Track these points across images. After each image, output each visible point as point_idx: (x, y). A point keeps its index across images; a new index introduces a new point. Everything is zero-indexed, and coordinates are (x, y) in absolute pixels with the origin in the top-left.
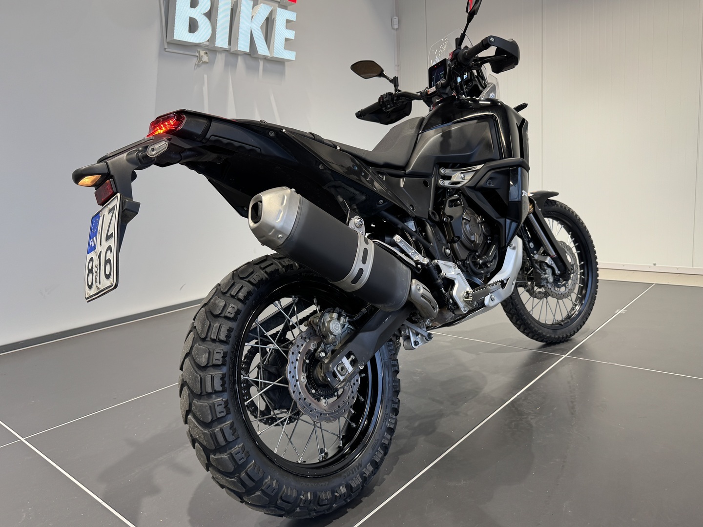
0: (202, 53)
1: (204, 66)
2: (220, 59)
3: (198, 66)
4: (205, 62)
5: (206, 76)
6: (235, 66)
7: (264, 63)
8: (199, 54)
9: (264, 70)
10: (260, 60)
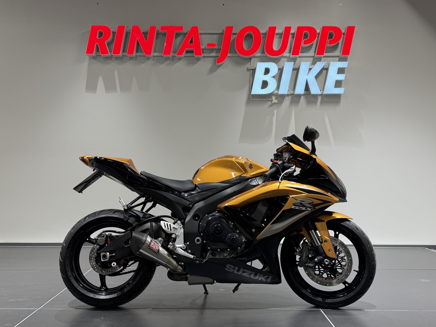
0: (274, 98)
1: (274, 106)
2: (287, 100)
3: (271, 106)
4: (275, 103)
5: (276, 111)
6: (298, 102)
7: (321, 98)
8: (272, 99)
9: (321, 102)
10: (318, 97)
